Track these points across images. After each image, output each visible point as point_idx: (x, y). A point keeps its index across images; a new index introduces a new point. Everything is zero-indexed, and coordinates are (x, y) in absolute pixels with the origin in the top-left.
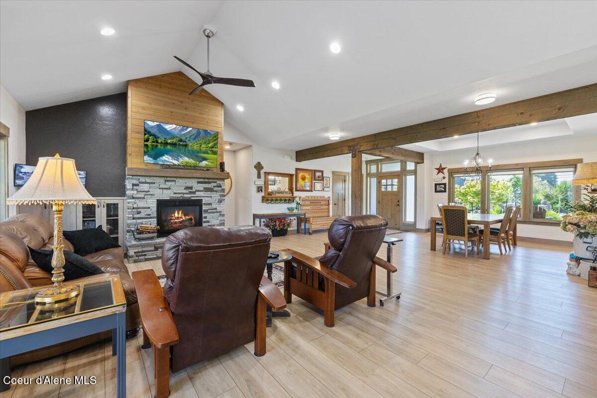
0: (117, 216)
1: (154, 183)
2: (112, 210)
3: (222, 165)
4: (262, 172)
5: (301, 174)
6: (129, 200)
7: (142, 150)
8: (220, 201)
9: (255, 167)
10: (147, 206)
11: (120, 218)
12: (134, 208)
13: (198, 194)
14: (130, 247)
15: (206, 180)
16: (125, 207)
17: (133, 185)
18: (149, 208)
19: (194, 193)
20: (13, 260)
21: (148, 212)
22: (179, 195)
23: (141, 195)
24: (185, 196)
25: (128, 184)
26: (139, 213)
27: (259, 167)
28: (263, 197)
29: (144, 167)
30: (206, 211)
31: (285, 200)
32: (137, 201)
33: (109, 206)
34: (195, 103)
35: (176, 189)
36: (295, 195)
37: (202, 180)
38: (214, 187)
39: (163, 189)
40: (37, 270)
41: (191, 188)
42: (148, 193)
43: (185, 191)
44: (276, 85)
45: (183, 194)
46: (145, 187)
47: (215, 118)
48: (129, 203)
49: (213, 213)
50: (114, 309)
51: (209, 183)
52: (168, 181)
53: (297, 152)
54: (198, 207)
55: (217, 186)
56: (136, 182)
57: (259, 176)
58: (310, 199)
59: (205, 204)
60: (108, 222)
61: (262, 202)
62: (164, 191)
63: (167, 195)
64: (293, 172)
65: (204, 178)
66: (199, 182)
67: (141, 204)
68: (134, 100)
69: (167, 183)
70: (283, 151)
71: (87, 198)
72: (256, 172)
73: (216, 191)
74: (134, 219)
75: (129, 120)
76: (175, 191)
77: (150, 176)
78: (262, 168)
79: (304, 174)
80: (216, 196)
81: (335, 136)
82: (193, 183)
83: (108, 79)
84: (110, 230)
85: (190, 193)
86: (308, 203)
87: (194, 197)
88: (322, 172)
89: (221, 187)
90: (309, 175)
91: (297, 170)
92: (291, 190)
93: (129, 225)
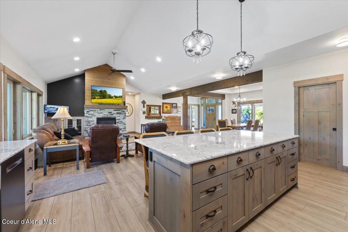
0: (81, 124)
1: (96, 111)
2: (79, 122)
3: (124, 102)
4: (145, 105)
5: (165, 106)
6: (85, 118)
7: (91, 98)
8: (124, 118)
9: (142, 102)
10: (92, 120)
11: (82, 125)
12: (87, 121)
13: (114, 115)
14: (86, 136)
15: (118, 109)
16: (84, 121)
17: (87, 112)
18: (93, 121)
19: (112, 115)
20: (51, 134)
21: (93, 123)
22: (106, 116)
23: (90, 116)
24: (109, 116)
25: (85, 112)
26: (89, 123)
27: (144, 102)
28: (146, 116)
29: (91, 104)
30: (118, 123)
31: (157, 118)
32: (89, 118)
33: (78, 120)
34: (113, 76)
35: (105, 113)
36: (161, 115)
37: (116, 109)
38: (121, 112)
39: (99, 113)
40: (56, 137)
41: (111, 113)
42: (93, 115)
43: (108, 114)
44: (143, 70)
45: (108, 115)
46: (92, 113)
47: (121, 82)
48: (85, 119)
49: (121, 123)
50: (76, 144)
51: (119, 110)
52: (101, 110)
53: (163, 95)
54: (114, 121)
55: (123, 112)
56: (88, 110)
57: (144, 107)
58: (170, 117)
59: (117, 120)
60: (77, 126)
61: (146, 119)
62: (100, 114)
63: (101, 116)
64: (161, 104)
65: (117, 109)
66: (114, 110)
67: (90, 119)
68: (87, 77)
69: (101, 111)
70: (155, 95)
71: (69, 117)
72: (143, 105)
73: (122, 114)
74: (87, 125)
75: (86, 86)
76: (104, 114)
77: (94, 108)
78: (145, 103)
79: (167, 105)
80: (122, 116)
81: (174, 89)
82: (112, 110)
83: (77, 71)
84: (78, 130)
85: (111, 115)
86: (169, 119)
87: (112, 116)
88: (176, 104)
89: (124, 112)
90: (169, 105)
91: (163, 103)
92: (160, 113)
93: (85, 128)
